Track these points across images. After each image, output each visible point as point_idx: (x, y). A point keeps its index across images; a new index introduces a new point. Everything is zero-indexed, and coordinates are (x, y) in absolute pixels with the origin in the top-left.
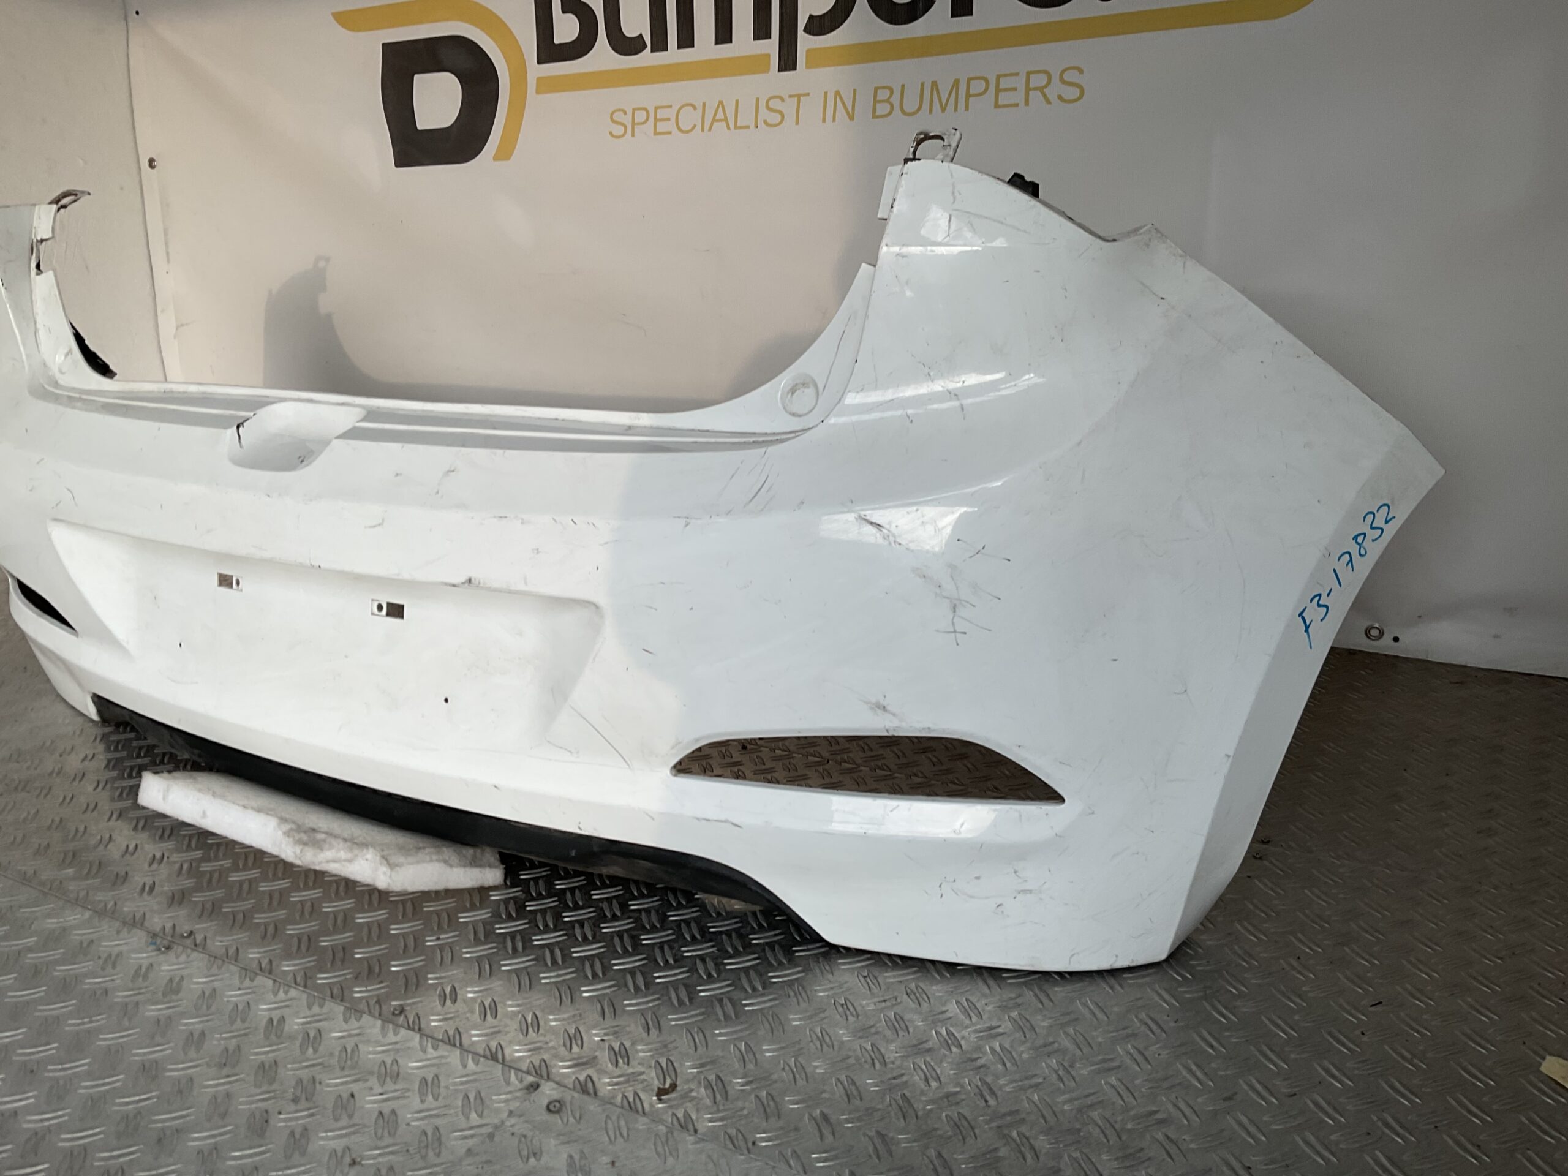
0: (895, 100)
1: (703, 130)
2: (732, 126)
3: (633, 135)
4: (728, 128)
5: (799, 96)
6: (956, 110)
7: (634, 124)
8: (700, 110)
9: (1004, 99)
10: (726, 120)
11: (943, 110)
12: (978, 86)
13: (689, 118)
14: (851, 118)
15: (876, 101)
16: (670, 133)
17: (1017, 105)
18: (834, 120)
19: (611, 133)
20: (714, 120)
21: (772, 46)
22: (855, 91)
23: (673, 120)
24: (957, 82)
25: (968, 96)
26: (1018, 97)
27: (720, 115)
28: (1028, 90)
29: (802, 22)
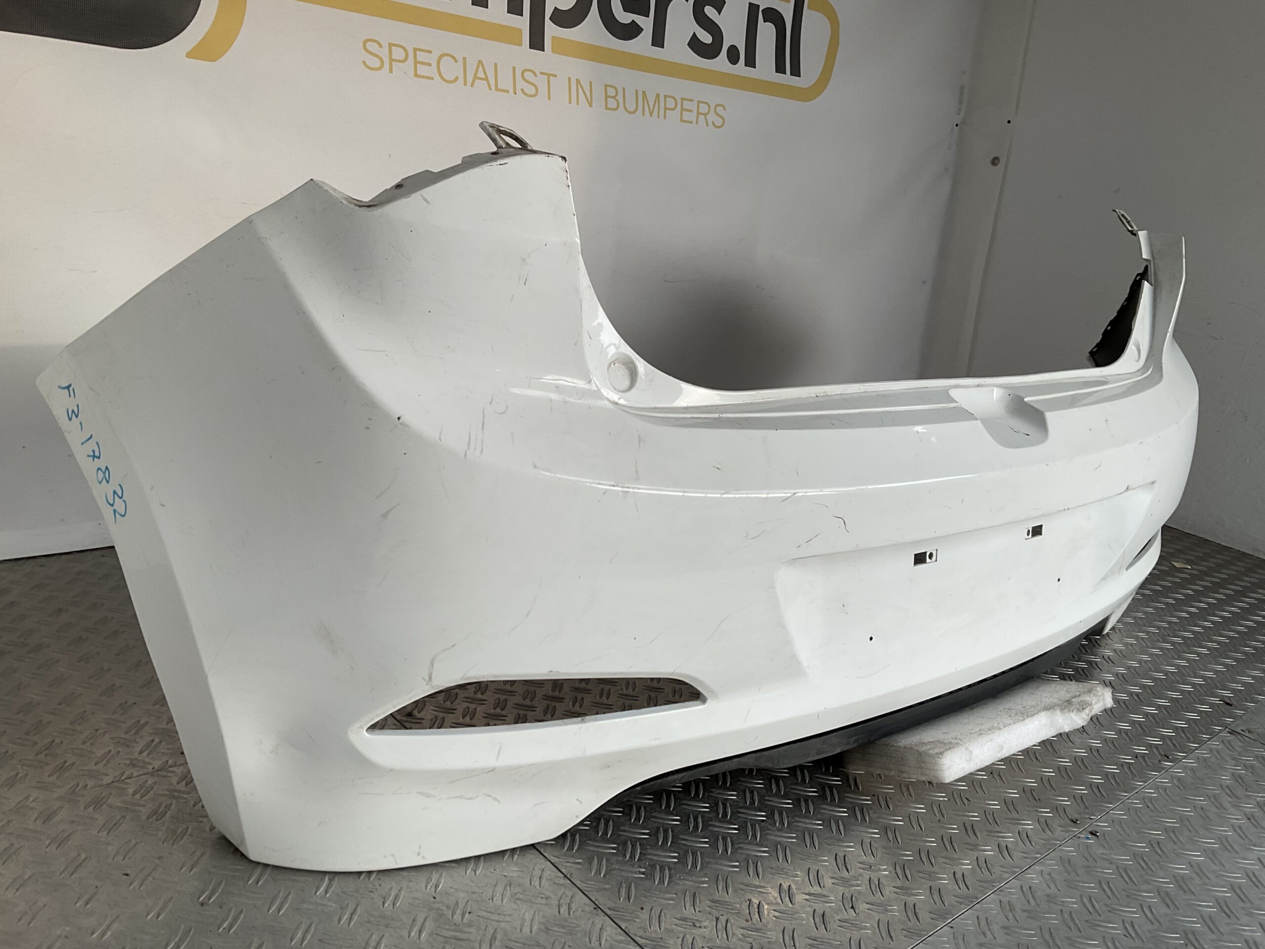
0: (620, 97)
1: (465, 84)
2: (493, 87)
3: (391, 71)
4: (490, 89)
5: (549, 75)
6: (658, 117)
7: (392, 60)
8: (461, 64)
9: (686, 116)
10: (486, 79)
11: (651, 114)
12: (671, 103)
13: (451, 69)
14: (591, 105)
15: (607, 97)
16: (432, 79)
17: (691, 122)
18: (578, 104)
19: (364, 62)
20: (476, 77)
21: (523, 23)
22: (591, 82)
23: (434, 65)
24: (658, 95)
25: (666, 109)
26: (692, 116)
27: (481, 74)
28: (699, 113)
29: (548, 12)
